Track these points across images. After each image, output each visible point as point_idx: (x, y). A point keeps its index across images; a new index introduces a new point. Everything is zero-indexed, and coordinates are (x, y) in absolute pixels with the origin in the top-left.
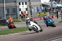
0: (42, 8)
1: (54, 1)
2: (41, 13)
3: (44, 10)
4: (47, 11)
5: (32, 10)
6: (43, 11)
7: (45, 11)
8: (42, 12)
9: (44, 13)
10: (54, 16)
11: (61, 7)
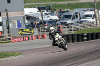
0: (26, 21)
1: (46, 11)
2: (24, 30)
3: (29, 25)
4: (34, 27)
5: (10, 25)
6: (27, 27)
7: (31, 27)
8: (26, 29)
9: (29, 30)
10: (46, 35)
11: (56, 20)
